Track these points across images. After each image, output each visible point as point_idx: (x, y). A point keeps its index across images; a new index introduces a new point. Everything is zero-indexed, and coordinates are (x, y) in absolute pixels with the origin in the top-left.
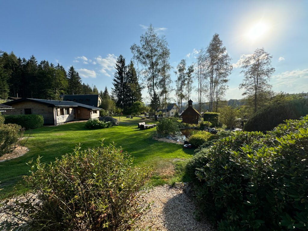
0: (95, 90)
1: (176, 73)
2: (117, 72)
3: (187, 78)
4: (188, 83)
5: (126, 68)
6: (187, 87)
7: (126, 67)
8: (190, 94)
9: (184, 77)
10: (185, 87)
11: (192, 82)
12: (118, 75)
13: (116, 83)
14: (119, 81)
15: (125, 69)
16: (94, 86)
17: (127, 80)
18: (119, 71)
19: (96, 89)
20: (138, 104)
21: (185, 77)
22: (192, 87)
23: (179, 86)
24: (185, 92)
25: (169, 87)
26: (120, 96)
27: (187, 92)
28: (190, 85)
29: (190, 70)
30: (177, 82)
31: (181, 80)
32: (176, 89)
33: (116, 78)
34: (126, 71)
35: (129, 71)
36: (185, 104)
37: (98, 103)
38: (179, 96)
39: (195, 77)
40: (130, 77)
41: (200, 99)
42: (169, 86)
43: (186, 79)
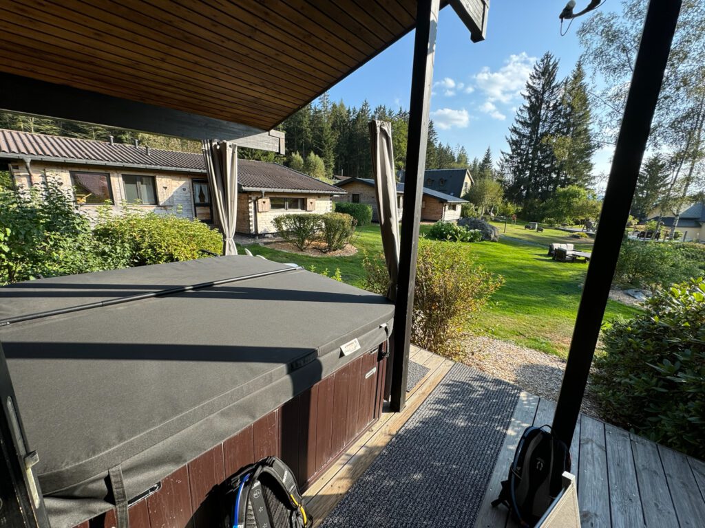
0: (462, 158)
2: (525, 107)
5: (555, 89)
7: (556, 86)
13: (515, 137)
15: (552, 92)
16: (460, 148)
17: (551, 126)
18: (531, 102)
19: (464, 156)
20: (571, 195)
26: (522, 171)
33: (521, 122)
34: (555, 99)
35: (562, 98)
37: (464, 188)
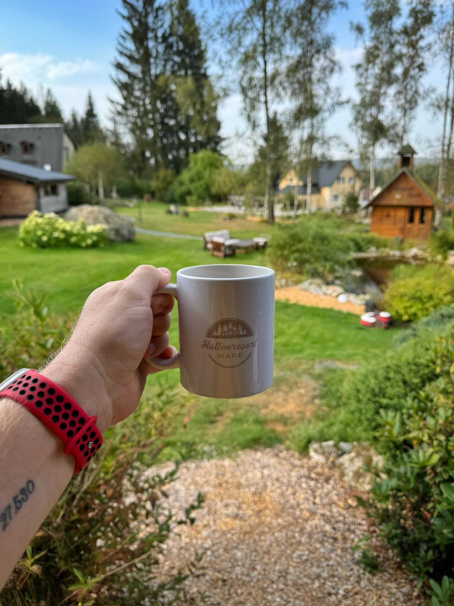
0: (52, 108)
1: (359, 30)
2: (126, 32)
3: (404, 50)
4: (406, 73)
5: (160, 12)
6: (399, 92)
7: (160, 8)
8: (410, 119)
9: (392, 46)
10: (392, 90)
11: (421, 67)
12: (130, 45)
13: (124, 78)
14: (136, 69)
15: (156, 17)
16: (45, 92)
17: (165, 66)
18: (133, 26)
19: (55, 106)
21: (397, 48)
22: (421, 90)
23: (369, 87)
24: (392, 113)
25: (328, 91)
27: (398, 114)
28: (413, 83)
29: (420, 16)
30: (361, 70)
31: (378, 61)
32: (357, 98)
33: (126, 55)
34: (162, 26)
35: (171, 27)
36: (385, 161)
38: (363, 128)
39: (436, 48)
40: (179, 53)
41: (446, 142)
42: (324, 86)
43: (400, 57)
